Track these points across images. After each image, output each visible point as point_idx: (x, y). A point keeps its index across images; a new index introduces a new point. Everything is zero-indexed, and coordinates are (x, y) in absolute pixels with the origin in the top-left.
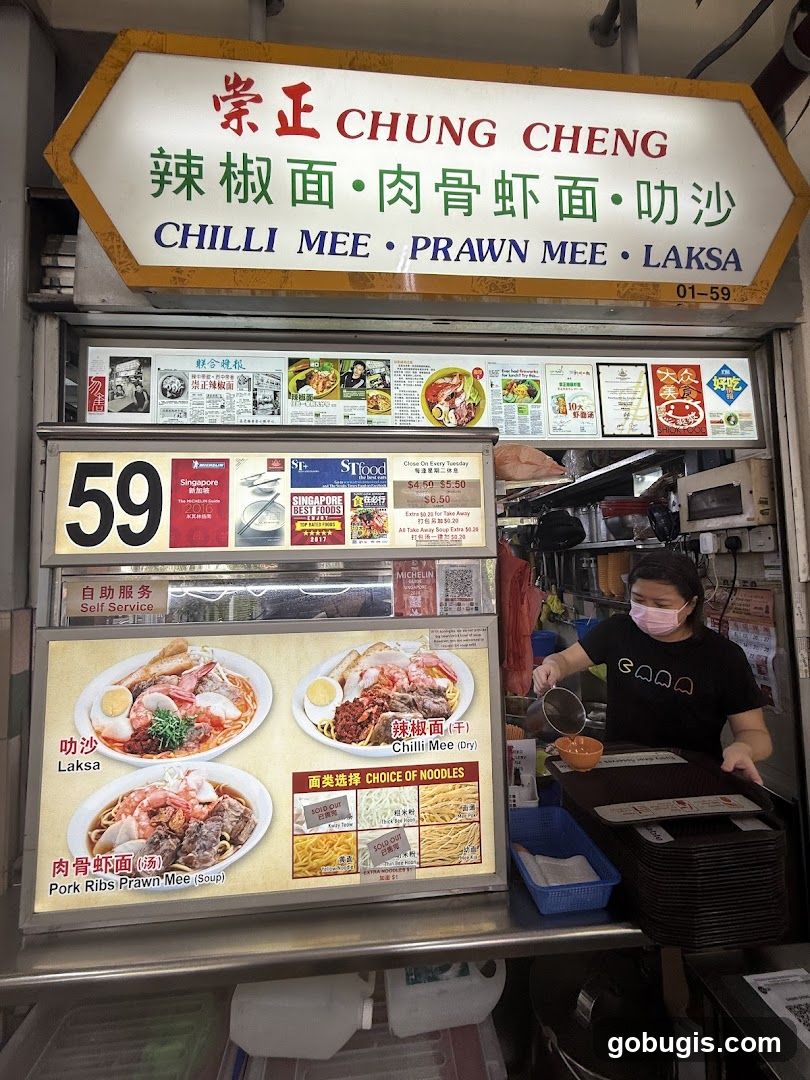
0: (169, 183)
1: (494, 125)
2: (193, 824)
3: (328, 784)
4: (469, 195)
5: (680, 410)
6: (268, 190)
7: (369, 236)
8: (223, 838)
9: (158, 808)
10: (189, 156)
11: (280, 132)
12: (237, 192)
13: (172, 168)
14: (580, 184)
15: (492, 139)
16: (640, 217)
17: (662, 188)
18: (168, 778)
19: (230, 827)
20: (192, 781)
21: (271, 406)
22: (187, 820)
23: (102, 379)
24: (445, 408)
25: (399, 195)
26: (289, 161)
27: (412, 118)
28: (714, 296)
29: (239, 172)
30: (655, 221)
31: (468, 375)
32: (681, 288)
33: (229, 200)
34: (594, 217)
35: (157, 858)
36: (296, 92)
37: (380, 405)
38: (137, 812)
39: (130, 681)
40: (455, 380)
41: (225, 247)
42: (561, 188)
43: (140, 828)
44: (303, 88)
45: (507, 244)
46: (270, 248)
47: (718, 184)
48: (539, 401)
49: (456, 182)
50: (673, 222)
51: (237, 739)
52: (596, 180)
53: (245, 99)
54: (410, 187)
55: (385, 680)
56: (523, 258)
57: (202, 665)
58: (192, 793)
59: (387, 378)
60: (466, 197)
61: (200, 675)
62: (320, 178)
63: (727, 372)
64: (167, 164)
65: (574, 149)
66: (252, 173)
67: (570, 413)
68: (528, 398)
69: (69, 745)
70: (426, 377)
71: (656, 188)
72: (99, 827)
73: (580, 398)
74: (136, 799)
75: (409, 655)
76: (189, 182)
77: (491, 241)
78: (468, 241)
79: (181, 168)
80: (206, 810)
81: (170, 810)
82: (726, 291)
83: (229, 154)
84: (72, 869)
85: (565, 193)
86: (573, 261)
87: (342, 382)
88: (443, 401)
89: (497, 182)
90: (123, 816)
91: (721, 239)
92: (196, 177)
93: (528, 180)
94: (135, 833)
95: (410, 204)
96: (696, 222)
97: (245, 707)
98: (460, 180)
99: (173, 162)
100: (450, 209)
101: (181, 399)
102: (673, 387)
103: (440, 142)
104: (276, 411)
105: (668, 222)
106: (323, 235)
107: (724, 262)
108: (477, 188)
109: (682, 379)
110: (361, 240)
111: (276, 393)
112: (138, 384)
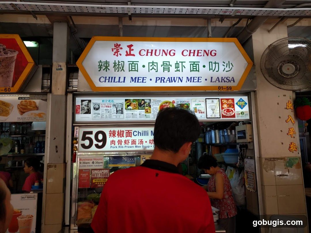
0: (102, 68)
1: (175, 51)
4: (169, 67)
5: (228, 111)
6: (124, 68)
7: (146, 78)
10: (106, 62)
11: (126, 55)
12: (117, 69)
13: (103, 65)
14: (195, 63)
15: (174, 54)
16: (210, 70)
17: (215, 63)
21: (121, 112)
23: (79, 106)
25: (153, 68)
26: (128, 62)
27: (156, 50)
28: (228, 89)
29: (117, 65)
30: (213, 71)
31: (171, 103)
32: (220, 87)
33: (115, 71)
34: (199, 71)
36: (130, 46)
37: (148, 111)
40: (168, 104)
41: (114, 82)
42: (191, 64)
44: (132, 46)
45: (178, 78)
46: (124, 82)
47: (229, 62)
49: (166, 64)
52: (199, 62)
53: (119, 48)
54: (155, 66)
56: (181, 81)
59: (150, 104)
60: (168, 68)
62: (135, 65)
63: (242, 100)
64: (102, 64)
65: (194, 55)
66: (120, 65)
67: (198, 112)
70: (160, 104)
71: (214, 63)
73: (201, 108)
76: (106, 67)
77: (174, 78)
78: (169, 78)
79: (105, 64)
82: (230, 88)
83: (115, 61)
85: (192, 65)
86: (193, 82)
87: (138, 105)
89: (176, 64)
91: (230, 75)
92: (108, 66)
93: (183, 63)
95: (155, 70)
96: (224, 71)
98: (167, 64)
99: (103, 63)
100: (165, 71)
101: (98, 110)
102: (226, 105)
103: (162, 55)
104: (122, 113)
105: (217, 71)
106: (136, 78)
107: (230, 80)
108: (171, 65)
109: (229, 102)
110: (144, 79)
111: (122, 108)
112: (88, 107)
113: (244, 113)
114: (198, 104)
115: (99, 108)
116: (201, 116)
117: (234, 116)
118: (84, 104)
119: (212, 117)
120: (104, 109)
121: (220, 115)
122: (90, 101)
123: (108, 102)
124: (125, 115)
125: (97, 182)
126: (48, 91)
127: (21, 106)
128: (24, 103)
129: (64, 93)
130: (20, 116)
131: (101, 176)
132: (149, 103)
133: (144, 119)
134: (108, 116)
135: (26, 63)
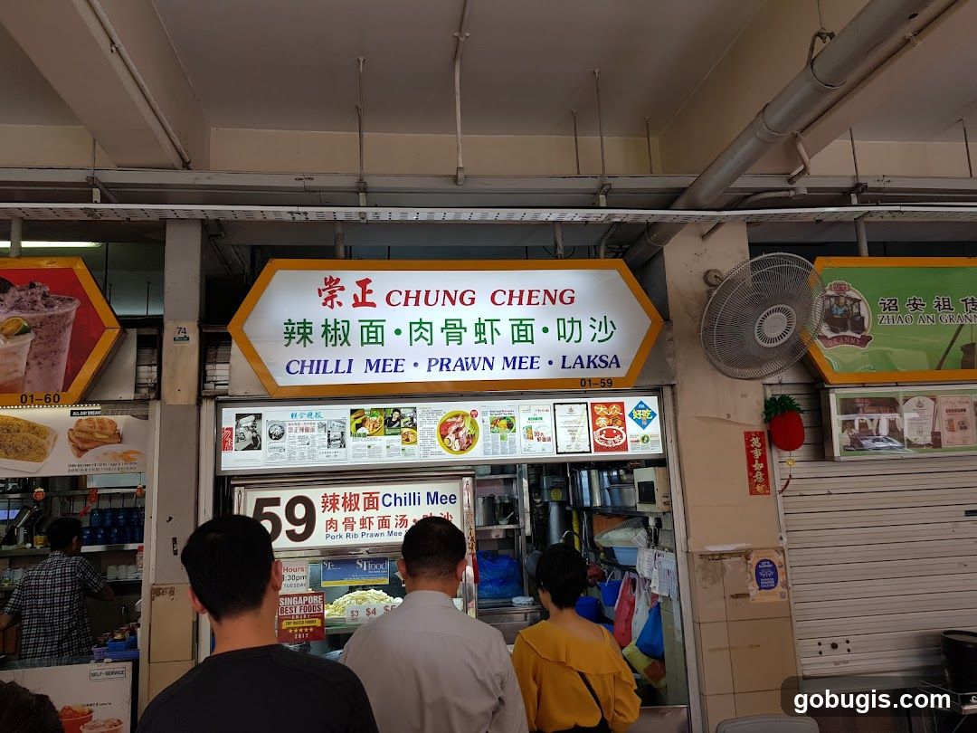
0: (294, 338)
1: (474, 293)
4: (460, 333)
5: (610, 434)
6: (349, 339)
7: (404, 360)
10: (305, 322)
11: (354, 306)
12: (331, 341)
13: (296, 330)
14: (524, 322)
15: (473, 300)
16: (560, 339)
17: (572, 321)
21: (339, 442)
23: (231, 429)
24: (453, 438)
25: (421, 336)
26: (360, 321)
27: (428, 292)
28: (603, 384)
29: (332, 329)
30: (568, 341)
31: (468, 415)
32: (583, 381)
33: (327, 345)
34: (532, 342)
36: (363, 284)
37: (410, 438)
40: (459, 419)
41: (324, 372)
42: (513, 325)
44: (368, 281)
45: (482, 360)
46: (349, 372)
47: (605, 317)
48: (514, 431)
49: (453, 326)
50: (579, 341)
52: (534, 320)
53: (335, 289)
54: (427, 331)
56: (491, 367)
59: (415, 420)
60: (458, 334)
62: (377, 329)
63: (643, 406)
64: (293, 328)
65: (520, 303)
66: (339, 329)
67: (535, 438)
68: (507, 429)
70: (440, 418)
71: (569, 322)
73: (543, 428)
76: (305, 337)
77: (473, 359)
78: (460, 359)
79: (300, 329)
82: (610, 381)
83: (327, 320)
85: (515, 328)
86: (520, 368)
87: (385, 424)
88: (451, 433)
89: (476, 324)
91: (607, 349)
92: (308, 333)
93: (494, 322)
95: (427, 340)
96: (593, 341)
98: (455, 325)
100: (450, 342)
101: (281, 440)
102: (605, 418)
103: (443, 305)
104: (343, 445)
105: (576, 342)
106: (378, 361)
107: (609, 363)
108: (465, 329)
109: (611, 412)
110: (400, 363)
111: (342, 434)
112: (253, 431)
113: (648, 438)
114: (535, 417)
115: (283, 434)
116: (543, 450)
117: (624, 447)
119: (571, 450)
120: (296, 437)
121: (590, 445)
122: (258, 417)
123: (307, 419)
124: (351, 451)
125: (293, 629)
126: (153, 396)
127: (77, 435)
128: (85, 425)
129: (193, 401)
130: (75, 461)
131: (303, 612)
132: (412, 419)
133: (399, 459)
134: (306, 454)
135: (101, 328)
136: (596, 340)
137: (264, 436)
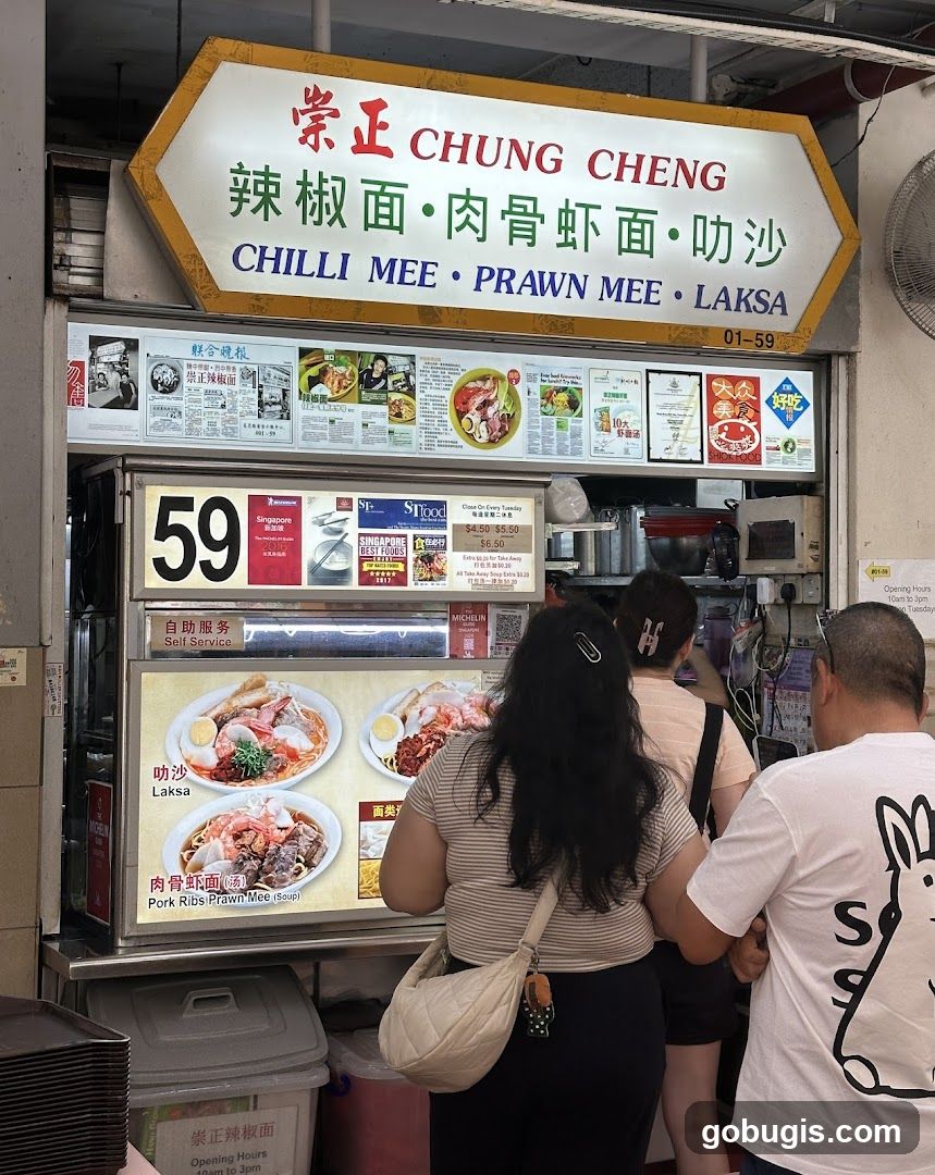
0: (248, 201)
1: (561, 150)
2: (272, 847)
3: (390, 813)
4: (534, 224)
5: (735, 432)
6: (342, 213)
7: (436, 264)
8: (298, 861)
9: (241, 832)
10: (266, 173)
11: (357, 150)
12: (312, 214)
13: (250, 186)
14: (640, 216)
15: (558, 165)
16: (695, 255)
17: (718, 223)
18: (250, 804)
19: (304, 850)
20: (271, 808)
21: (279, 408)
22: (267, 844)
23: (80, 364)
24: (476, 418)
25: (467, 222)
26: (363, 181)
27: (483, 140)
28: (759, 343)
29: (315, 192)
31: (502, 379)
32: (729, 334)
33: (304, 222)
34: (651, 253)
35: (241, 877)
36: (373, 108)
37: (403, 412)
38: (223, 835)
39: (214, 713)
40: (489, 384)
41: (300, 272)
43: (226, 849)
44: (380, 105)
45: (567, 278)
46: (343, 277)
47: (771, 221)
48: (580, 415)
49: (521, 210)
50: (725, 261)
51: (310, 770)
52: (655, 213)
53: (324, 112)
54: (477, 214)
55: (442, 718)
56: (582, 294)
57: (279, 699)
58: (272, 819)
59: (411, 378)
60: (530, 226)
61: (277, 709)
62: (392, 201)
63: (789, 388)
64: (246, 181)
65: (636, 180)
66: (327, 193)
67: (614, 431)
68: (568, 410)
69: (161, 772)
70: (455, 379)
71: (712, 223)
72: (190, 848)
73: (627, 413)
74: (222, 823)
75: (463, 695)
76: (267, 200)
77: (552, 275)
78: (531, 274)
79: (259, 185)
80: (284, 834)
81: (252, 833)
82: (769, 339)
83: (305, 172)
84: (167, 886)
85: (625, 225)
86: (628, 300)
87: (361, 381)
88: (473, 410)
89: (561, 211)
90: (211, 838)
91: (768, 280)
92: (273, 196)
93: (591, 210)
94: (222, 855)
95: (477, 231)
96: (747, 261)
97: (317, 740)
98: (525, 207)
99: (251, 178)
100: (514, 239)
101: (174, 395)
102: (728, 403)
103: (508, 167)
104: (285, 414)
105: (721, 261)
106: (392, 262)
107: (771, 305)
108: (541, 217)
109: (739, 394)
110: (430, 268)
111: (285, 392)
112: (123, 373)
113: (794, 444)
114: (615, 391)
115: (178, 383)
116: (627, 452)
117: (755, 458)
118: (105, 359)
119: (671, 457)
120: (202, 391)
121: (702, 451)
122: (132, 345)
123: (222, 358)
124: (300, 428)
132: (407, 377)
133: (381, 449)
134: (219, 426)
136: (753, 261)
137: (143, 384)
